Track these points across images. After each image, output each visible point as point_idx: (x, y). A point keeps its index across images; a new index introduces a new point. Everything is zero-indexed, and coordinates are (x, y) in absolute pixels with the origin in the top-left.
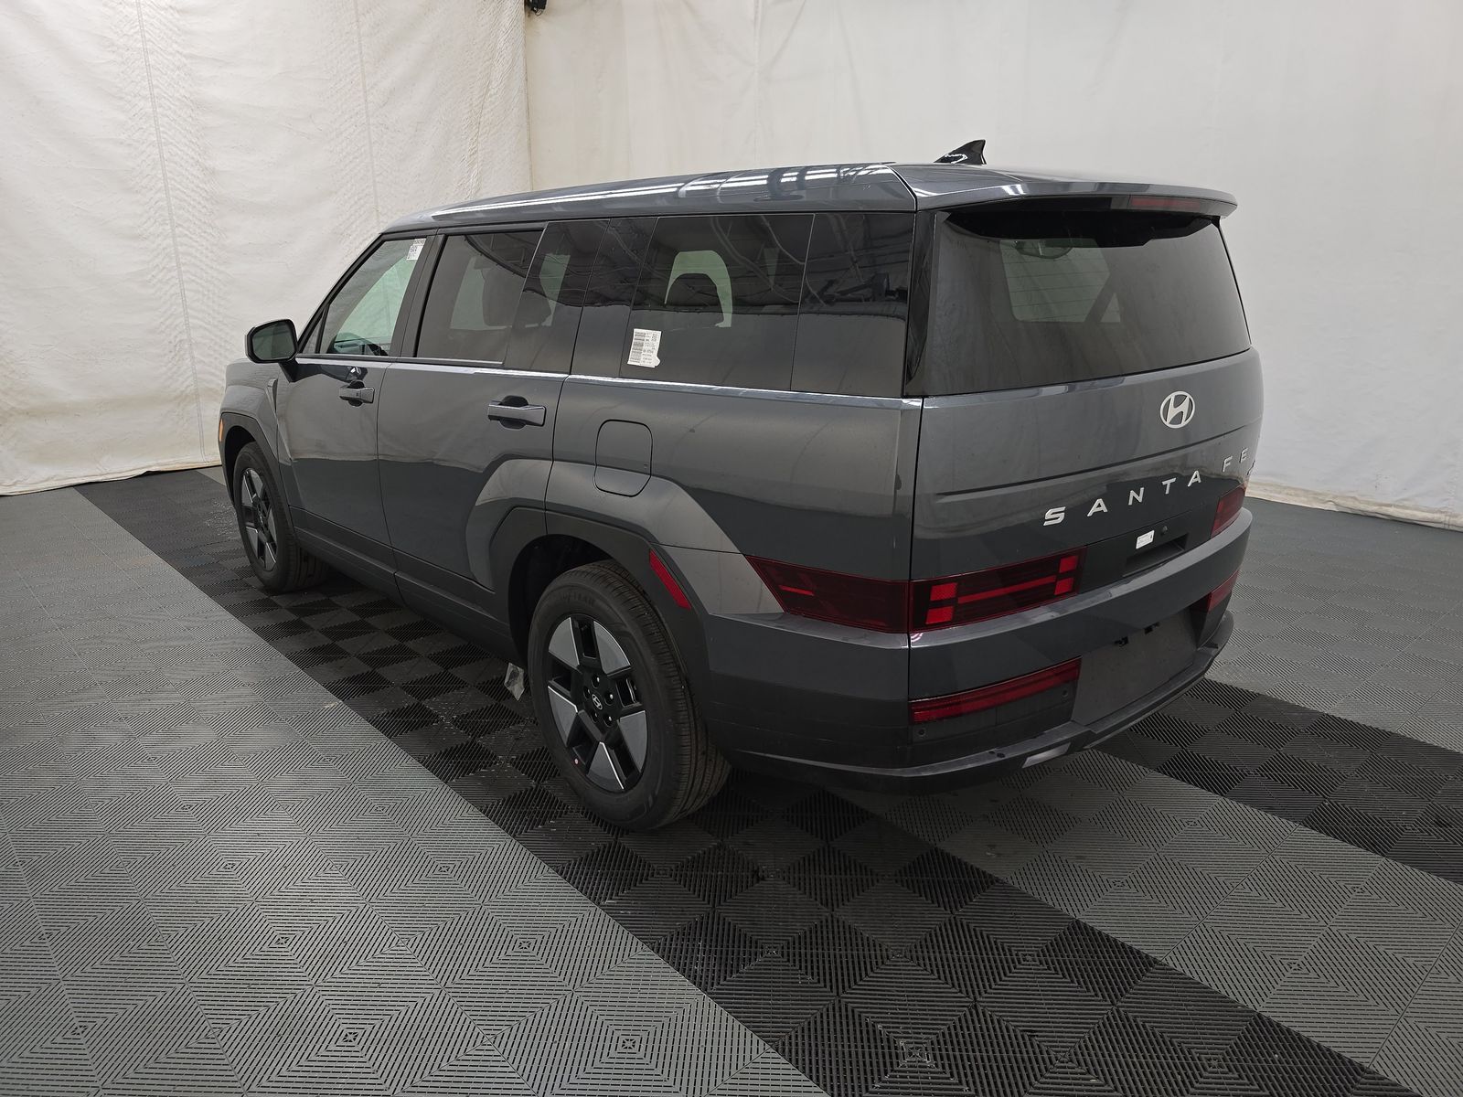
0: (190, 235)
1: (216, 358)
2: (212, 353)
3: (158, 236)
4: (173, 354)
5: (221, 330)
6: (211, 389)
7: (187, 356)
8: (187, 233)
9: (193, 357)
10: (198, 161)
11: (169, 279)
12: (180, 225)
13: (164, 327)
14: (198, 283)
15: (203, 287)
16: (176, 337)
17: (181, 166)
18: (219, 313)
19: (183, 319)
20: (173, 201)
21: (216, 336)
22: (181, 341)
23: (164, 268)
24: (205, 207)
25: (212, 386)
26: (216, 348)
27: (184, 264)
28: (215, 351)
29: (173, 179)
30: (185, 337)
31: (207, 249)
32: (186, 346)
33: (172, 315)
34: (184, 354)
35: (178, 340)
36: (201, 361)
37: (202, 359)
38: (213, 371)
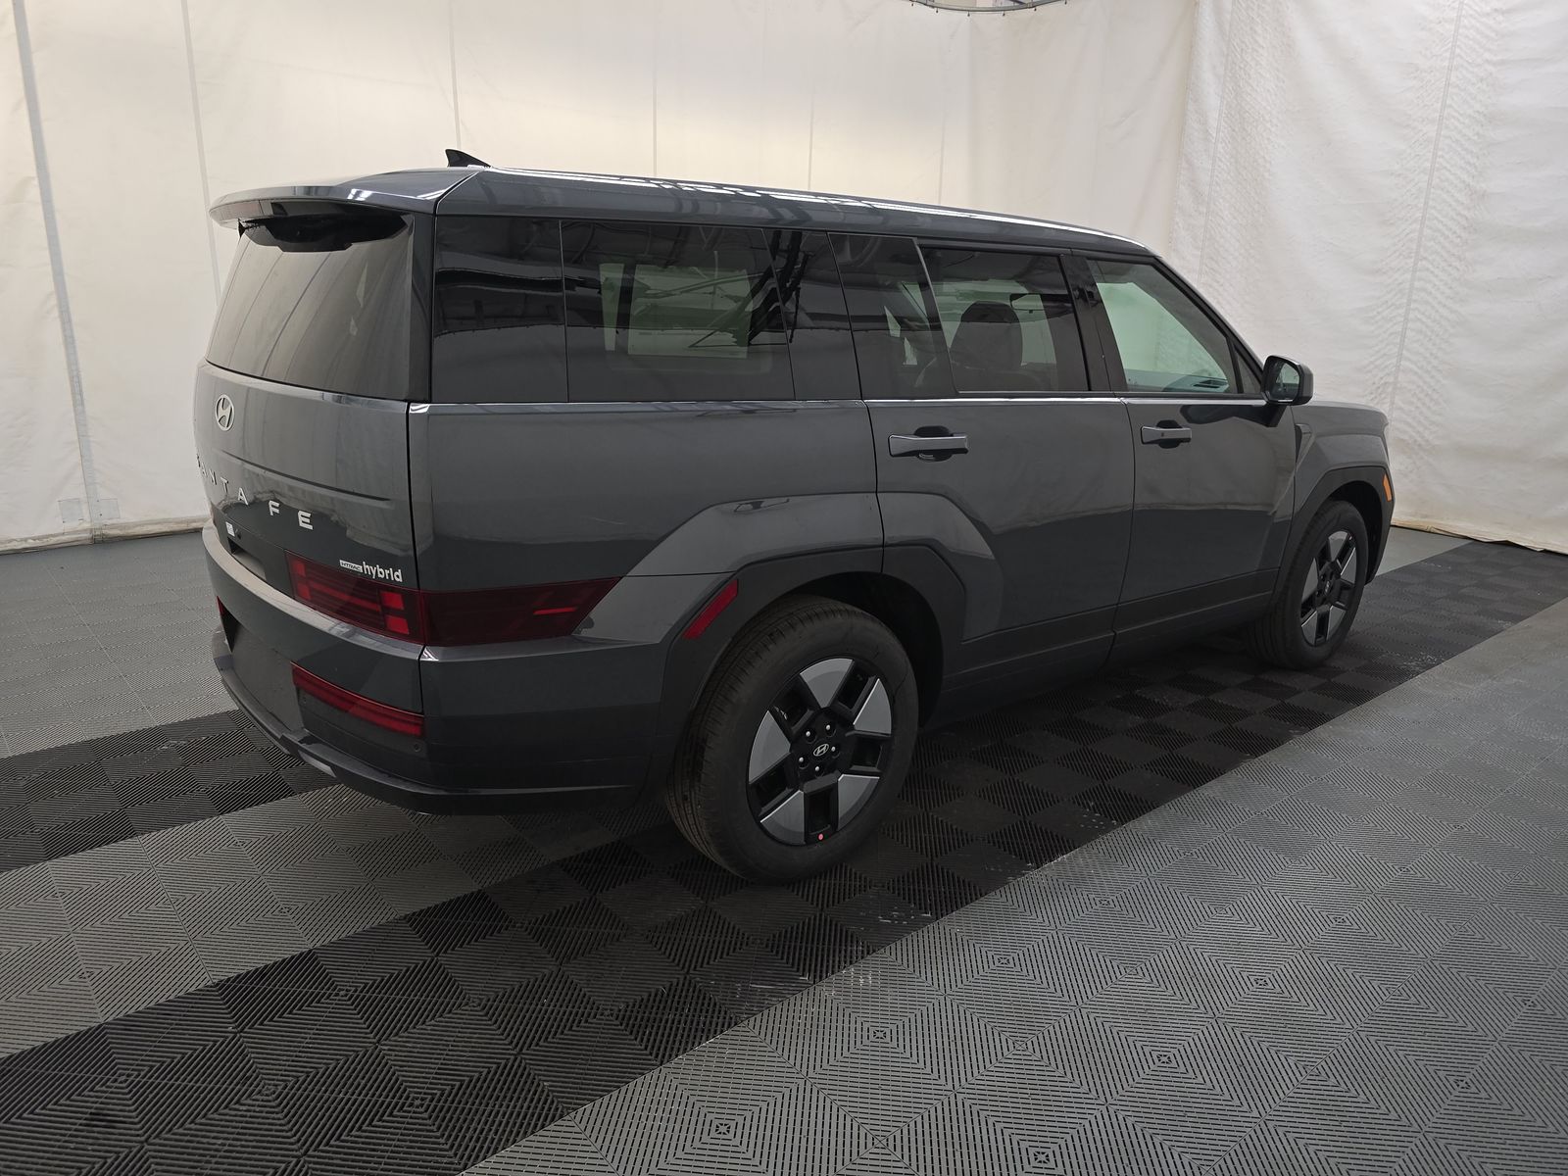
0: (1432, 269)
1: (1417, 407)
2: (1415, 400)
3: (1399, 270)
4: (1373, 396)
5: (1433, 377)
6: (1403, 440)
7: (1388, 400)
8: (1430, 266)
9: (1392, 403)
10: (1469, 185)
11: (1394, 317)
12: (1425, 258)
13: (1372, 366)
14: (1423, 323)
15: (1427, 327)
16: (1382, 378)
17: (1448, 192)
18: (1436, 358)
19: (1394, 361)
20: (1427, 232)
21: (1425, 382)
22: (1386, 383)
23: (1392, 305)
24: (1459, 237)
25: (1406, 437)
26: (1422, 396)
27: (1415, 301)
28: (1419, 399)
29: (1434, 207)
30: (1391, 379)
31: (1446, 284)
32: (1390, 389)
33: (1385, 355)
34: (1385, 398)
35: (1382, 382)
36: (1400, 408)
37: (1403, 406)
38: (1410, 420)
